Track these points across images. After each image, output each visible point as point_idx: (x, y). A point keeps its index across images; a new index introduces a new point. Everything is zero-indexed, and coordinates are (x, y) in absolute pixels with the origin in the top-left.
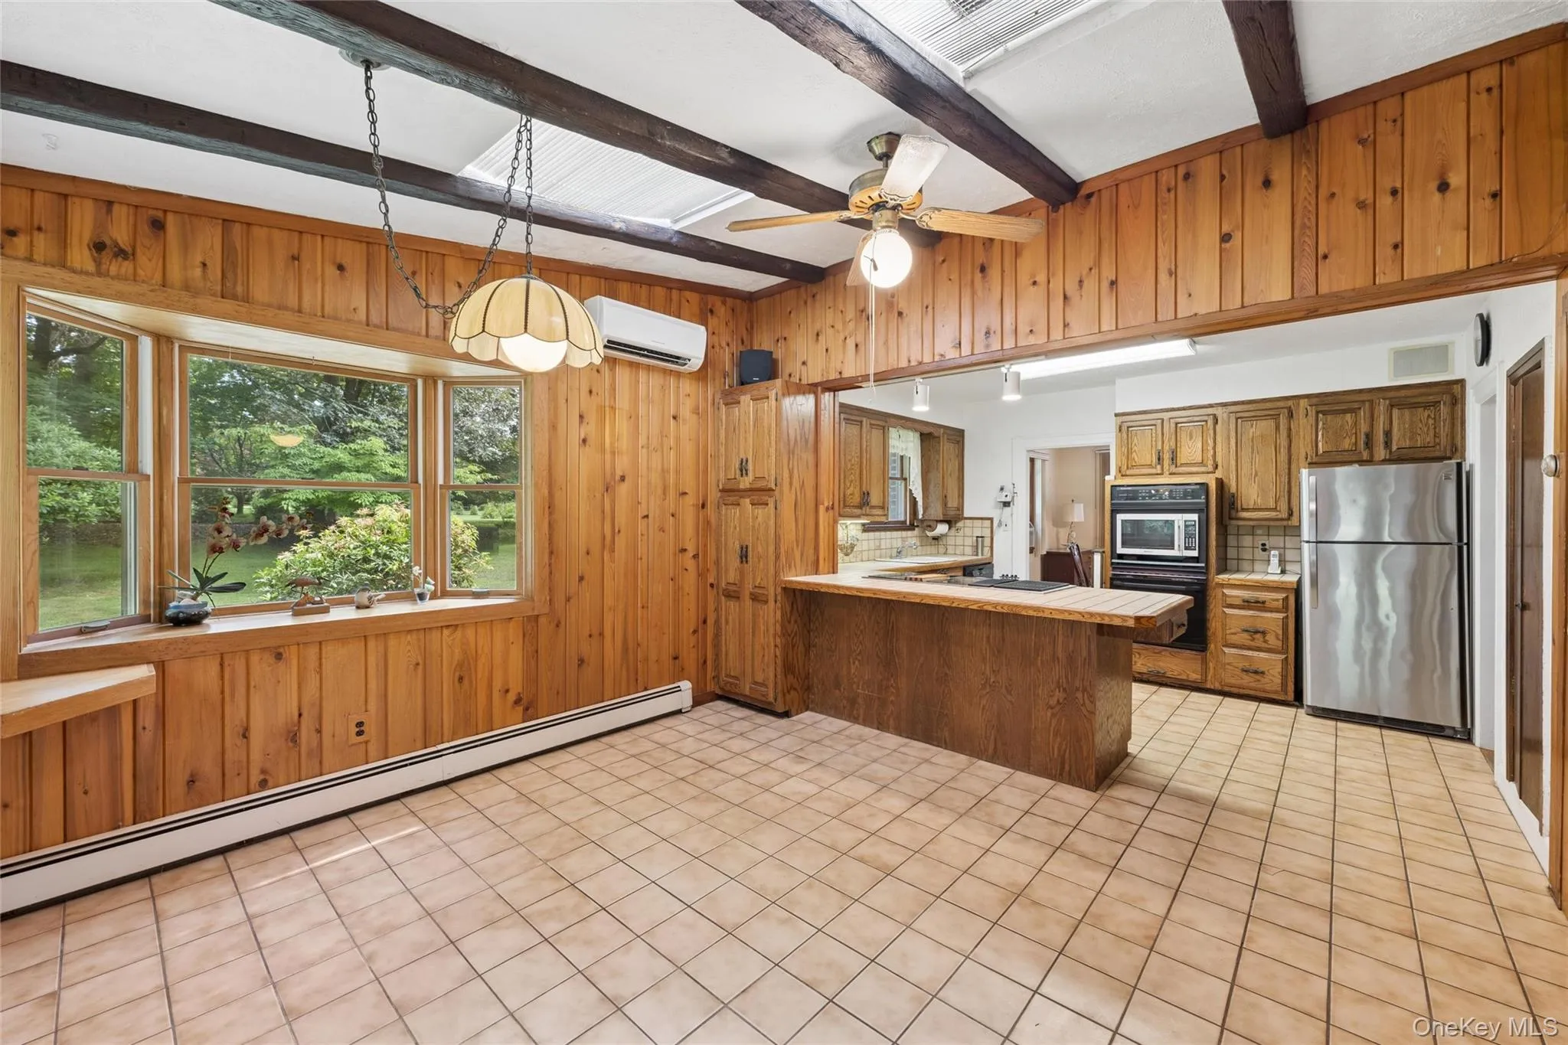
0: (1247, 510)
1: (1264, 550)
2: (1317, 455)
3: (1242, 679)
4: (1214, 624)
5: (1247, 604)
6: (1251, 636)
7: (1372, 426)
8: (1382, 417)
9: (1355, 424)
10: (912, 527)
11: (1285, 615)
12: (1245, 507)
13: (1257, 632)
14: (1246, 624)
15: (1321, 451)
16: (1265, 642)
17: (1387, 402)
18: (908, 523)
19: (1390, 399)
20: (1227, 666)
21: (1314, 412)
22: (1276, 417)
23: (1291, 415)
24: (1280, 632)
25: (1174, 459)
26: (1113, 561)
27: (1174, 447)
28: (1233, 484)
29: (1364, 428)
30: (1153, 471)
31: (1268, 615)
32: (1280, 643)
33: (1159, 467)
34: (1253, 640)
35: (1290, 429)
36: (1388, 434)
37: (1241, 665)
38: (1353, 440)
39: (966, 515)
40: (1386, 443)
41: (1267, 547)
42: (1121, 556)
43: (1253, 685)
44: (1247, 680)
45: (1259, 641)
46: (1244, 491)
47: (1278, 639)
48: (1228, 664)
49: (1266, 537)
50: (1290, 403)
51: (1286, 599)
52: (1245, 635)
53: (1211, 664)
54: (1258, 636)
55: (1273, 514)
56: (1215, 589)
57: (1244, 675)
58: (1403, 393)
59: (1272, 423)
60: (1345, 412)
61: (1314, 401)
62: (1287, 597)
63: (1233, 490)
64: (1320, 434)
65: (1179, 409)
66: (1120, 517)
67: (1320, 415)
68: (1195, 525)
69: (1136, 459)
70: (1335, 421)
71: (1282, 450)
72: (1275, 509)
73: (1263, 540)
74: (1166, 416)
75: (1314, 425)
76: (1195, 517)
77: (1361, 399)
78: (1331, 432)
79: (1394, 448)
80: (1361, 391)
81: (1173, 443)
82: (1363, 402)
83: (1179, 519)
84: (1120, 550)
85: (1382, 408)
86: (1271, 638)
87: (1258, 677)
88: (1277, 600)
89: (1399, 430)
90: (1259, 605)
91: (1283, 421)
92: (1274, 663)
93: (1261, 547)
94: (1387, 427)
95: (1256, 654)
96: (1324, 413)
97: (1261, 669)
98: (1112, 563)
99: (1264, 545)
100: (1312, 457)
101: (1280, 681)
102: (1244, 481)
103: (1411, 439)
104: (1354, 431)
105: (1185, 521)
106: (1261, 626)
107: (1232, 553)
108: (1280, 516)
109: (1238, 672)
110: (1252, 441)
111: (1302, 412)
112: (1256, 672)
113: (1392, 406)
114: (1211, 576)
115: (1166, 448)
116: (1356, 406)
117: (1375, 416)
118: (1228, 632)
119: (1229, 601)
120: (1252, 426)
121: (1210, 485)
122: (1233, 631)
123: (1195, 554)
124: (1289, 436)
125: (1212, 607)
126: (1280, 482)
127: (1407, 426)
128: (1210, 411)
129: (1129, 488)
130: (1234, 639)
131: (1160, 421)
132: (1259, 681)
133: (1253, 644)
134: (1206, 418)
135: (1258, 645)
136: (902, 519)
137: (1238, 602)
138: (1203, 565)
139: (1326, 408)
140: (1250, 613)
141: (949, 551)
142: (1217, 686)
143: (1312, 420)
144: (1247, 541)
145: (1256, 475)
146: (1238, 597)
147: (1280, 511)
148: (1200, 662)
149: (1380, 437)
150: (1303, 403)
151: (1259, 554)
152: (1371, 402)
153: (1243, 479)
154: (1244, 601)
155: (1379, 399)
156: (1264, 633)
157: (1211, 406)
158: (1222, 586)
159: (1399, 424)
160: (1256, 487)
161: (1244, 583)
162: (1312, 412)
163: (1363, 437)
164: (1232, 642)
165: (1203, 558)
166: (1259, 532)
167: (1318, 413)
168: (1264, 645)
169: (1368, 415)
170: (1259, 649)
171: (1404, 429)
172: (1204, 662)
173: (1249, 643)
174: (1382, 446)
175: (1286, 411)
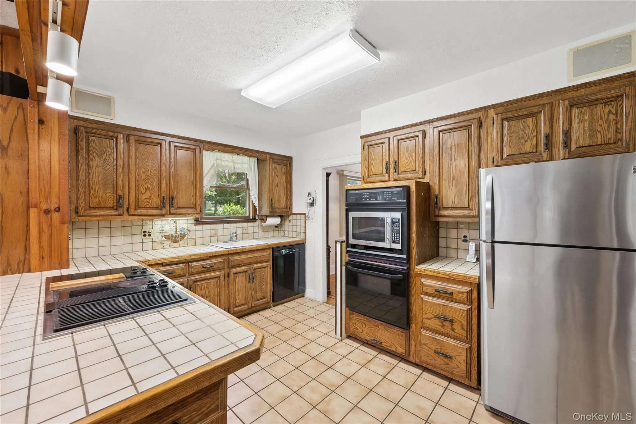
0: (447, 209)
1: (466, 241)
2: (502, 158)
3: (435, 360)
4: (414, 308)
5: (438, 294)
6: (442, 323)
7: (552, 127)
8: (561, 117)
9: (536, 126)
10: (254, 220)
11: (469, 307)
12: (445, 206)
13: (446, 320)
14: (438, 312)
15: (505, 155)
16: (453, 330)
17: (567, 102)
18: (251, 217)
19: (570, 99)
20: (424, 346)
21: (499, 119)
22: (468, 127)
23: (480, 125)
24: (465, 323)
25: (396, 169)
26: (348, 249)
27: (396, 159)
28: (437, 187)
29: (544, 129)
30: (383, 178)
31: (455, 305)
32: (464, 333)
33: (387, 175)
34: (443, 326)
35: (479, 137)
36: (567, 134)
37: (434, 347)
38: (534, 142)
39: (294, 212)
40: (565, 143)
41: (468, 239)
42: (354, 246)
43: (443, 366)
44: (439, 361)
45: (447, 329)
46: (445, 192)
47: (463, 329)
48: (425, 344)
49: (467, 231)
50: (480, 114)
51: (470, 293)
52: (437, 321)
53: (413, 342)
54: (447, 324)
55: (466, 212)
56: (415, 277)
57: (436, 357)
58: (582, 92)
59: (465, 133)
60: (526, 116)
61: (500, 110)
62: (471, 291)
63: (437, 192)
64: (505, 139)
65: (399, 129)
66: (352, 215)
67: (505, 123)
68: (398, 222)
69: (373, 170)
70: (519, 125)
71: (473, 156)
72: (468, 208)
73: (465, 232)
74: (391, 135)
75: (499, 130)
76: (397, 215)
77: (542, 102)
78: (514, 136)
79: (574, 147)
80: (541, 95)
81: (396, 156)
82: (544, 105)
83: (388, 217)
84: (352, 241)
85: (561, 110)
86: (457, 327)
87: (447, 361)
88: (462, 293)
89: (578, 128)
90: (449, 296)
91: (474, 129)
92: (460, 350)
93: (463, 238)
94: (566, 127)
95: (445, 339)
96: (508, 119)
97: (450, 354)
98: (347, 251)
99: (465, 237)
100: (497, 161)
101: (464, 368)
102: (445, 183)
103: (590, 136)
104: (535, 134)
105: (392, 219)
106: (450, 315)
107: (442, 242)
108: (472, 214)
109: (432, 353)
110: (451, 150)
111: (490, 121)
112: (445, 356)
113: (571, 106)
114: (412, 266)
115: (392, 160)
116: (536, 109)
117: (555, 118)
118: (424, 316)
119: (426, 289)
120: (450, 136)
121: (411, 187)
122: (428, 316)
123: (398, 246)
124: (479, 143)
125: (413, 292)
126: (472, 184)
127: (586, 124)
128: (421, 128)
129: (357, 192)
130: (428, 323)
131: (387, 139)
132: (447, 364)
133: (442, 330)
134: (417, 134)
135: (447, 332)
136: (247, 215)
137: (431, 291)
138: (404, 256)
139: (510, 115)
140: (441, 302)
141: (286, 235)
142: (417, 361)
143: (497, 126)
144: (453, 233)
145: (454, 178)
146: (430, 286)
147: (471, 210)
148: (404, 338)
149: (559, 137)
150: (491, 112)
151: (462, 244)
152: (551, 105)
153: (444, 182)
154: (436, 291)
155: (559, 100)
156: (452, 321)
157: (421, 124)
158: (420, 275)
159: (578, 123)
160: (453, 189)
161: (436, 274)
162: (498, 119)
163: (543, 138)
164: (428, 325)
165: (405, 250)
166: (462, 226)
167: (502, 120)
168: (451, 333)
169: (548, 117)
170: (448, 336)
171: (584, 127)
172: (408, 339)
173: (439, 328)
174: (561, 147)
175: (476, 121)
